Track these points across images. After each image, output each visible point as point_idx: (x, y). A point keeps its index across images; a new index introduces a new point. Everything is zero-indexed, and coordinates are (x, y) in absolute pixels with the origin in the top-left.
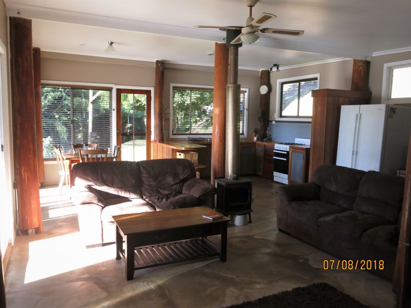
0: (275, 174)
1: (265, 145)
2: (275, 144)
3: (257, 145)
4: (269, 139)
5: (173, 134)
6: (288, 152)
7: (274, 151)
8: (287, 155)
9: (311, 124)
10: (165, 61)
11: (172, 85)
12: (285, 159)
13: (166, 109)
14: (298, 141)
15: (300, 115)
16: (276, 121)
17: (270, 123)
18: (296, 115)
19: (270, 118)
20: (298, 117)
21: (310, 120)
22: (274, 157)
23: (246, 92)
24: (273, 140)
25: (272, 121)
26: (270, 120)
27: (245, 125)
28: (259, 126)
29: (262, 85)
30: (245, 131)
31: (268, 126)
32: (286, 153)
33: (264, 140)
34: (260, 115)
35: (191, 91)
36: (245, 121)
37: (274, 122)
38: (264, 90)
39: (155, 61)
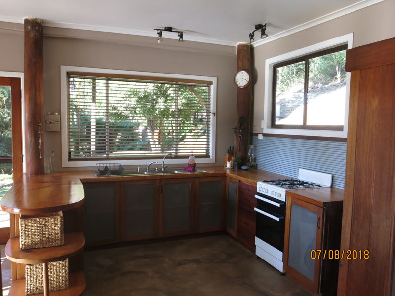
0: (258, 241)
1: (240, 181)
2: (259, 183)
3: (228, 179)
4: (252, 166)
5: (70, 159)
6: (283, 205)
7: (257, 196)
8: (280, 210)
9: (345, 144)
10: (43, 21)
11: (64, 69)
12: (277, 219)
13: (53, 114)
14: (305, 175)
15: (308, 123)
16: (264, 135)
17: (254, 137)
18: (301, 123)
19: (254, 128)
20: (304, 127)
21: (344, 134)
22: (256, 209)
23: (211, 83)
24: (259, 167)
25: (257, 134)
26: (254, 132)
27: (211, 140)
28: (235, 142)
29: (239, 70)
30: (211, 152)
31: (251, 143)
32: (278, 205)
33: (243, 168)
34: (236, 124)
35: (107, 80)
36: (211, 135)
37: (260, 137)
38: (242, 78)
39: (23, 22)
